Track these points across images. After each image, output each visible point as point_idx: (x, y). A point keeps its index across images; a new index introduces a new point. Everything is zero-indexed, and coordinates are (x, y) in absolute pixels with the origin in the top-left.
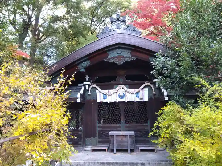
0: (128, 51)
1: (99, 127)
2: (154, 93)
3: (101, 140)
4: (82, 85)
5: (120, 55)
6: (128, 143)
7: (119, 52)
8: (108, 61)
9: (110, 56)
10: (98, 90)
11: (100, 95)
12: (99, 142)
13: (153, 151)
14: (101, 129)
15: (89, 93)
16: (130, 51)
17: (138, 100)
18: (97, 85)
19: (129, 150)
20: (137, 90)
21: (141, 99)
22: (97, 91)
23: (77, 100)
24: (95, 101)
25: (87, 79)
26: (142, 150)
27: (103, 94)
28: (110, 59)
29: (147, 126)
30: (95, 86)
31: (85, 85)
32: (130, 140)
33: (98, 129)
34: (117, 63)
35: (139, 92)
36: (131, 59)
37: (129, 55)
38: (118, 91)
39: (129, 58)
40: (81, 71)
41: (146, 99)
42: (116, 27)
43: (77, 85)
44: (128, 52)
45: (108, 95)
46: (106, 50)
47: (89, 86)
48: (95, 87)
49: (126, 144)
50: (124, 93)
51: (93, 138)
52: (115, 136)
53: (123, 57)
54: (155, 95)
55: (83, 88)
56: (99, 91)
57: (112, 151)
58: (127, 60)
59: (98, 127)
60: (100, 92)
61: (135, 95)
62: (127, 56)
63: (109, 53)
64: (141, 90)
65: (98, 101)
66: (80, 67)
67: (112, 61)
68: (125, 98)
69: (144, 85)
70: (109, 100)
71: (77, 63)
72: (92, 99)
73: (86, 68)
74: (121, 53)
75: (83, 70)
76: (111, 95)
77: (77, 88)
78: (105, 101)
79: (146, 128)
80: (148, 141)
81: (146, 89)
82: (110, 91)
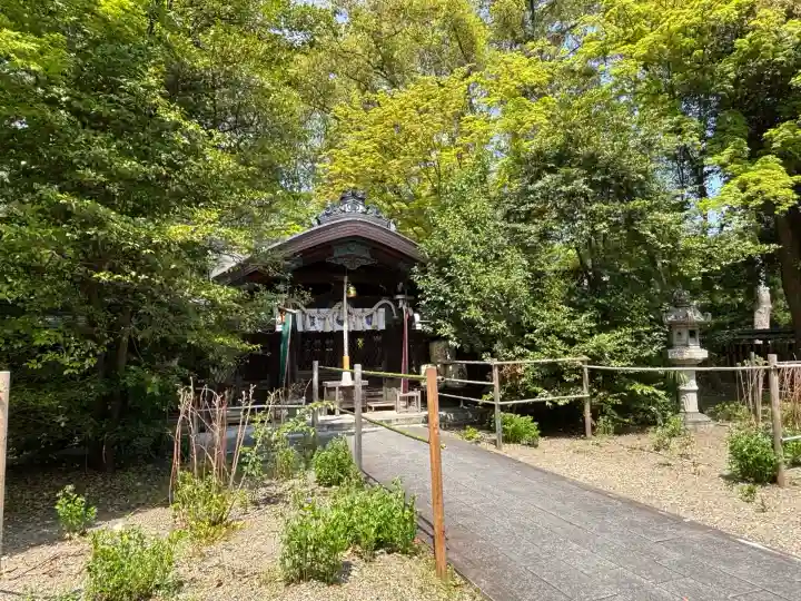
0: (366, 248)
2: (395, 317)
8: (333, 261)
9: (336, 255)
11: (304, 318)
13: (391, 408)
16: (369, 249)
17: (369, 328)
20: (368, 311)
21: (374, 326)
26: (377, 409)
27: (310, 316)
28: (335, 259)
34: (348, 266)
35: (371, 315)
36: (370, 263)
37: (367, 255)
38: (335, 312)
39: (368, 260)
41: (382, 326)
42: (350, 207)
44: (366, 251)
45: (319, 319)
46: (331, 244)
52: (337, 388)
53: (359, 257)
54: (394, 320)
56: (302, 311)
58: (364, 262)
60: (303, 313)
61: (365, 320)
62: (364, 257)
63: (335, 248)
64: (376, 310)
65: (301, 329)
67: (338, 261)
69: (381, 303)
70: (318, 327)
74: (354, 251)
78: (312, 329)
80: (381, 396)
81: (383, 310)
82: (321, 310)
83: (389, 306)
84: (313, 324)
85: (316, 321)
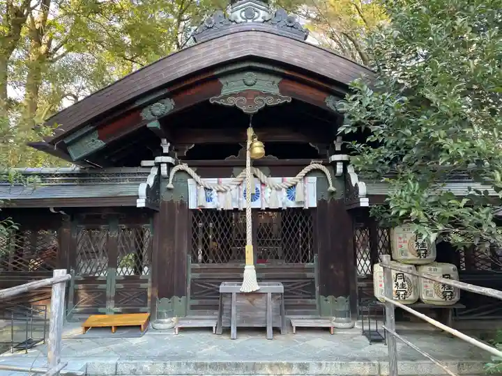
0: (273, 78)
1: (194, 270)
2: (332, 188)
3: (196, 302)
4: (151, 163)
5: (250, 88)
6: (267, 312)
7: (250, 82)
8: (221, 102)
9: (224, 92)
10: (191, 177)
11: (197, 191)
12: (193, 307)
13: (326, 330)
14: (197, 275)
15: (170, 185)
16: (278, 80)
17: (292, 205)
18: (189, 166)
19: (269, 330)
20: (290, 180)
21: (299, 203)
22: (190, 181)
23: (138, 201)
24: (184, 204)
25: (166, 150)
27: (205, 188)
28: (225, 97)
29: (311, 270)
30: (184, 166)
31: (158, 165)
32: (272, 305)
33: (190, 276)
34: (244, 109)
35: (294, 186)
36: (279, 101)
37: (276, 91)
38: (242, 181)
39: (276, 97)
40: (149, 125)
42: (243, 14)
43: (138, 165)
44: (273, 83)
45: (218, 191)
46: (216, 73)
47: (170, 166)
48: (184, 171)
49: (261, 314)
50: (259, 186)
51: (176, 298)
52: (234, 295)
53: (261, 94)
54: (333, 193)
55: (154, 172)
56: (195, 180)
57: (227, 331)
58: (271, 102)
59: (190, 270)
60: (197, 183)
61: (284, 193)
62: (269, 91)
63: (222, 81)
64: (300, 180)
65: (192, 206)
66: (146, 114)
67: (231, 102)
68: (259, 199)
69: (307, 169)
70: (217, 203)
71: (138, 104)
72: (177, 200)
73: (163, 120)
74: (254, 84)
75: (154, 124)
76: (226, 191)
77: (139, 170)
78: (209, 206)
79: (309, 275)
80: (313, 306)
81: (313, 180)
82: (224, 180)
83: (323, 173)
84: (209, 199)
85: (214, 193)
